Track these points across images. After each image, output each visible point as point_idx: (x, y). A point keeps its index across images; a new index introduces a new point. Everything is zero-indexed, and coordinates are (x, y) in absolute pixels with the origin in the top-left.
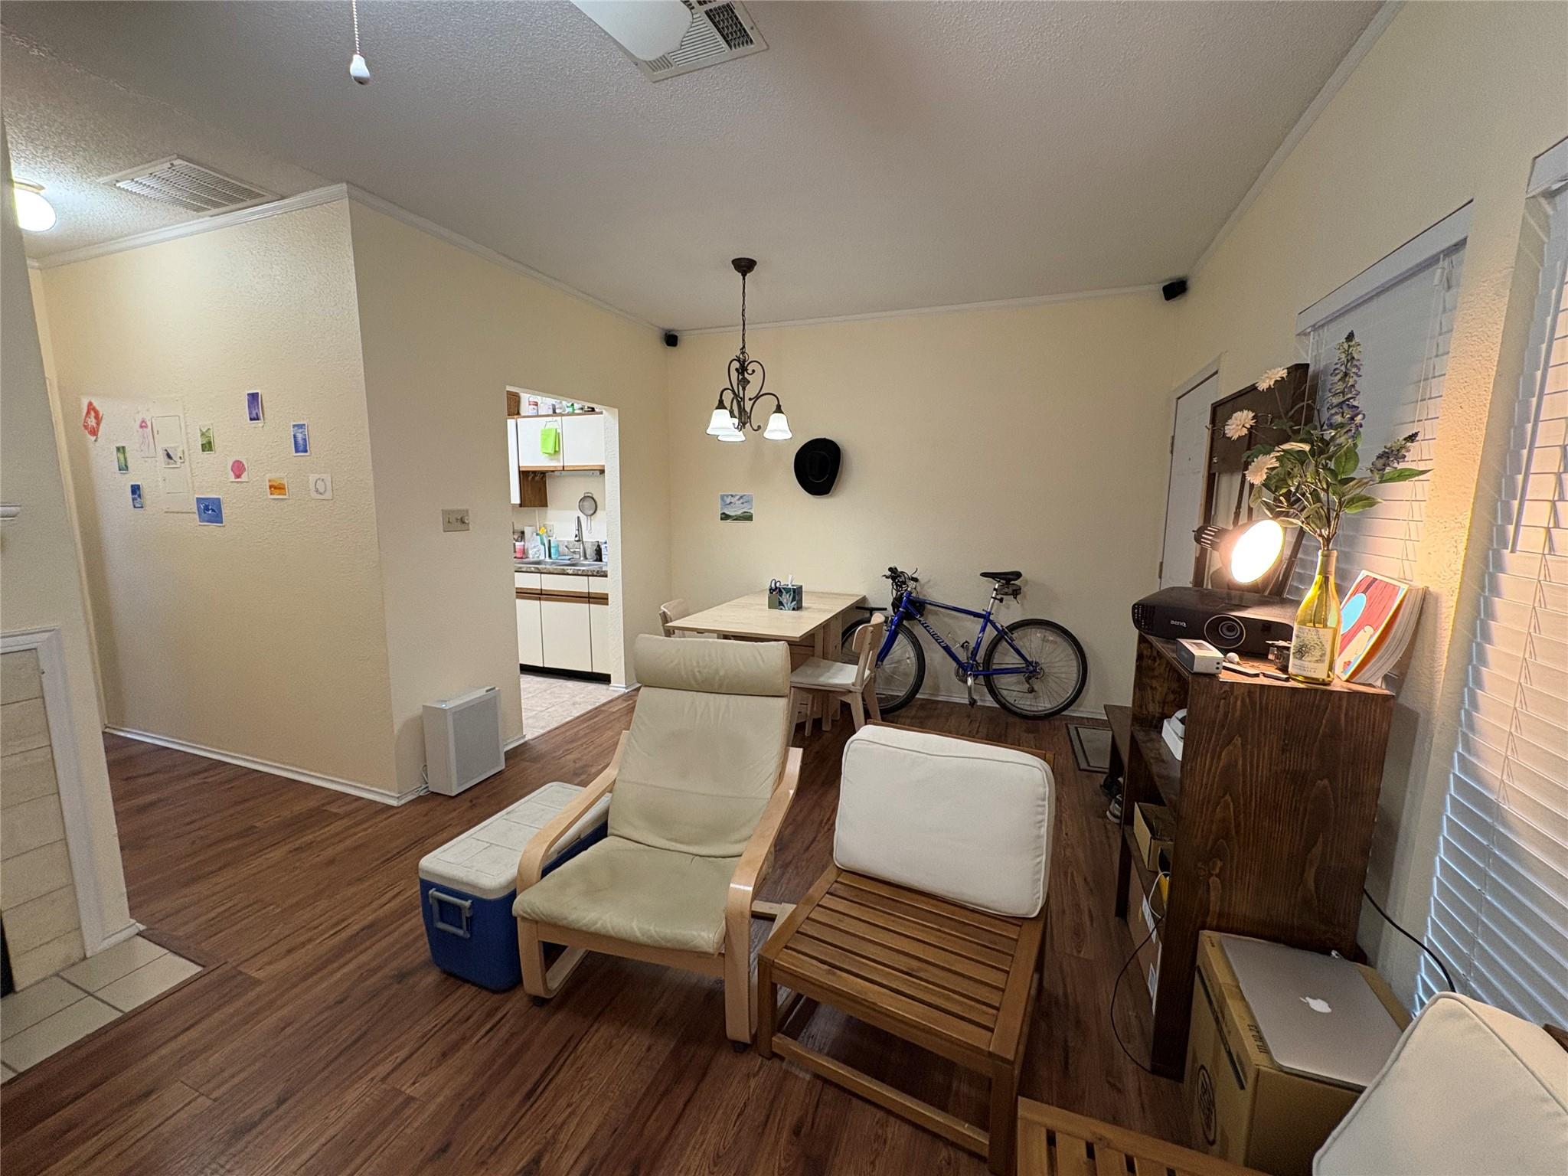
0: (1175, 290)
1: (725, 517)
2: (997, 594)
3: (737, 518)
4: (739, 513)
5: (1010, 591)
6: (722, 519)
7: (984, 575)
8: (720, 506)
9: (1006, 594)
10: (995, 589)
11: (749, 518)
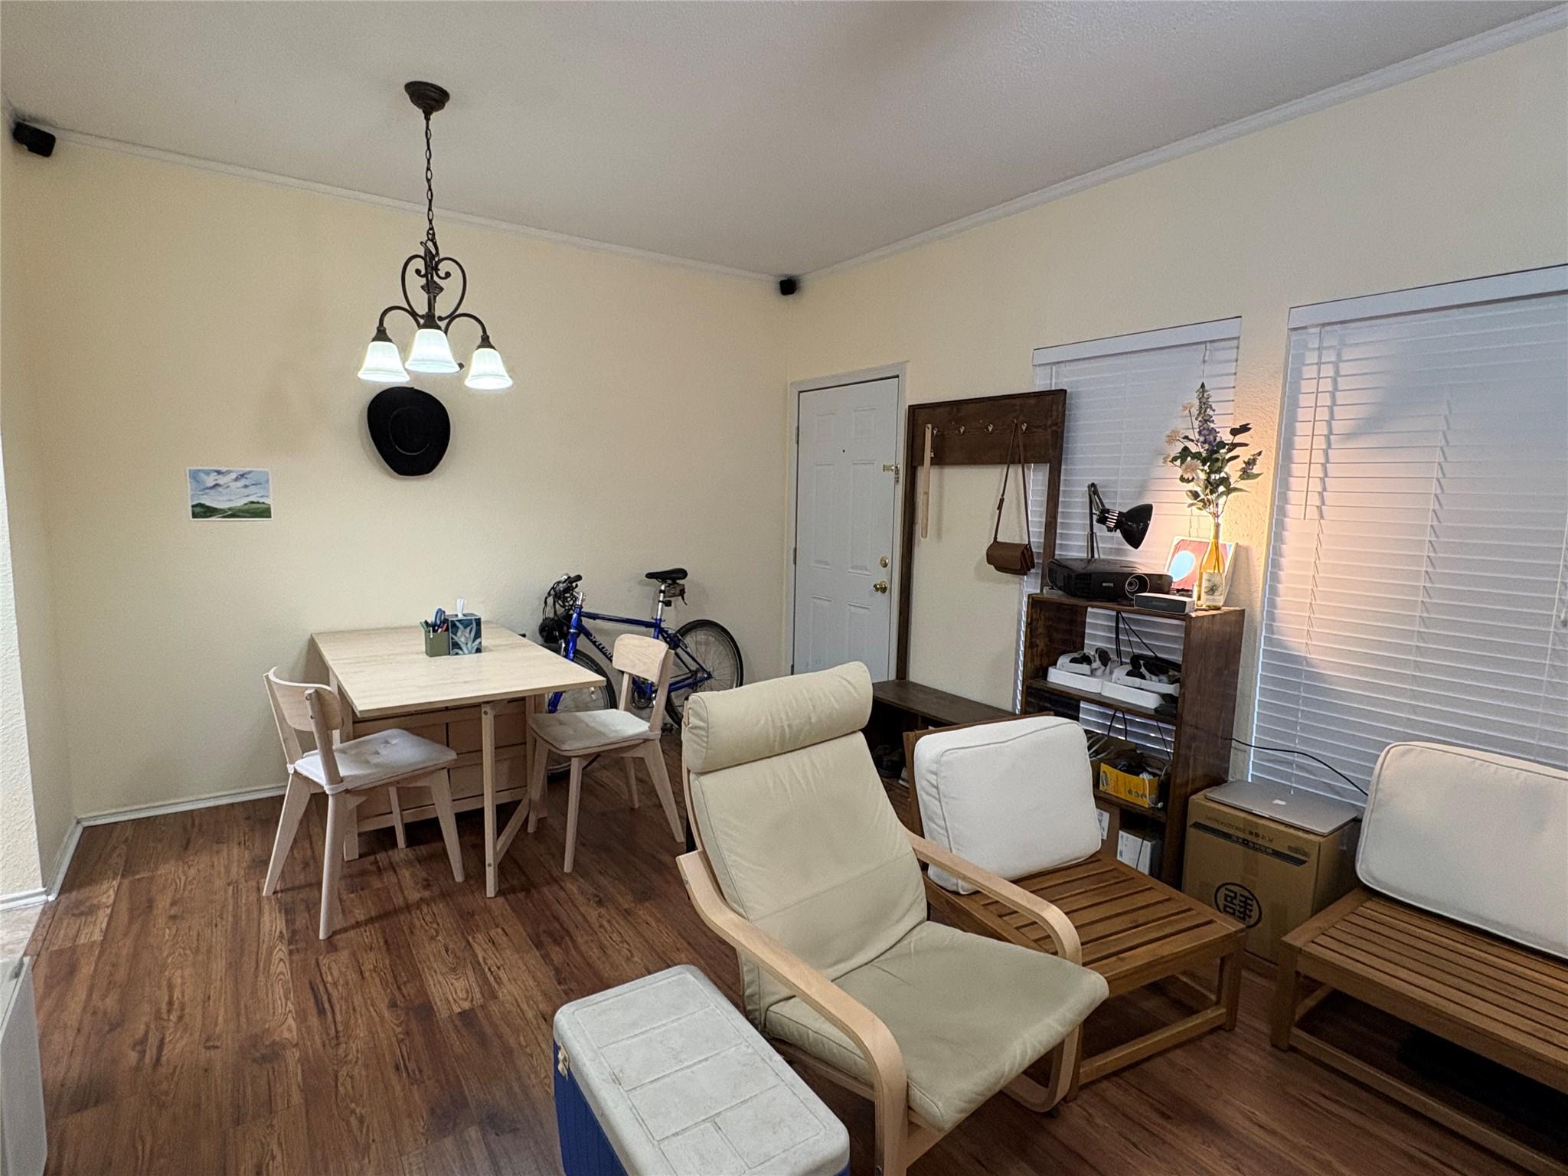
0: (788, 287)
1: (203, 511)
2: (664, 597)
3: (234, 514)
4: (239, 503)
5: (678, 592)
6: (195, 515)
7: (650, 576)
8: (189, 493)
9: (674, 595)
10: (661, 591)
11: (264, 512)
